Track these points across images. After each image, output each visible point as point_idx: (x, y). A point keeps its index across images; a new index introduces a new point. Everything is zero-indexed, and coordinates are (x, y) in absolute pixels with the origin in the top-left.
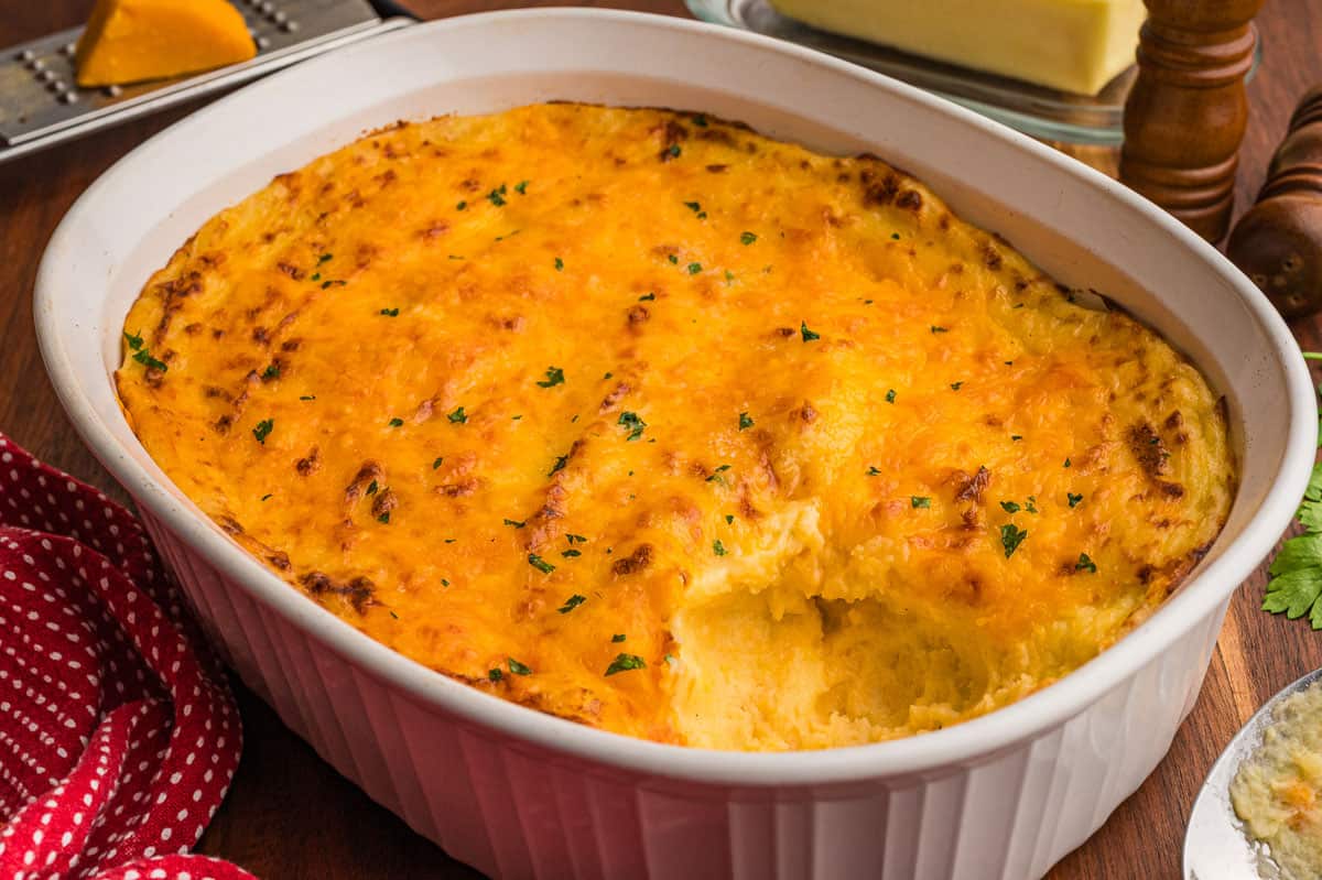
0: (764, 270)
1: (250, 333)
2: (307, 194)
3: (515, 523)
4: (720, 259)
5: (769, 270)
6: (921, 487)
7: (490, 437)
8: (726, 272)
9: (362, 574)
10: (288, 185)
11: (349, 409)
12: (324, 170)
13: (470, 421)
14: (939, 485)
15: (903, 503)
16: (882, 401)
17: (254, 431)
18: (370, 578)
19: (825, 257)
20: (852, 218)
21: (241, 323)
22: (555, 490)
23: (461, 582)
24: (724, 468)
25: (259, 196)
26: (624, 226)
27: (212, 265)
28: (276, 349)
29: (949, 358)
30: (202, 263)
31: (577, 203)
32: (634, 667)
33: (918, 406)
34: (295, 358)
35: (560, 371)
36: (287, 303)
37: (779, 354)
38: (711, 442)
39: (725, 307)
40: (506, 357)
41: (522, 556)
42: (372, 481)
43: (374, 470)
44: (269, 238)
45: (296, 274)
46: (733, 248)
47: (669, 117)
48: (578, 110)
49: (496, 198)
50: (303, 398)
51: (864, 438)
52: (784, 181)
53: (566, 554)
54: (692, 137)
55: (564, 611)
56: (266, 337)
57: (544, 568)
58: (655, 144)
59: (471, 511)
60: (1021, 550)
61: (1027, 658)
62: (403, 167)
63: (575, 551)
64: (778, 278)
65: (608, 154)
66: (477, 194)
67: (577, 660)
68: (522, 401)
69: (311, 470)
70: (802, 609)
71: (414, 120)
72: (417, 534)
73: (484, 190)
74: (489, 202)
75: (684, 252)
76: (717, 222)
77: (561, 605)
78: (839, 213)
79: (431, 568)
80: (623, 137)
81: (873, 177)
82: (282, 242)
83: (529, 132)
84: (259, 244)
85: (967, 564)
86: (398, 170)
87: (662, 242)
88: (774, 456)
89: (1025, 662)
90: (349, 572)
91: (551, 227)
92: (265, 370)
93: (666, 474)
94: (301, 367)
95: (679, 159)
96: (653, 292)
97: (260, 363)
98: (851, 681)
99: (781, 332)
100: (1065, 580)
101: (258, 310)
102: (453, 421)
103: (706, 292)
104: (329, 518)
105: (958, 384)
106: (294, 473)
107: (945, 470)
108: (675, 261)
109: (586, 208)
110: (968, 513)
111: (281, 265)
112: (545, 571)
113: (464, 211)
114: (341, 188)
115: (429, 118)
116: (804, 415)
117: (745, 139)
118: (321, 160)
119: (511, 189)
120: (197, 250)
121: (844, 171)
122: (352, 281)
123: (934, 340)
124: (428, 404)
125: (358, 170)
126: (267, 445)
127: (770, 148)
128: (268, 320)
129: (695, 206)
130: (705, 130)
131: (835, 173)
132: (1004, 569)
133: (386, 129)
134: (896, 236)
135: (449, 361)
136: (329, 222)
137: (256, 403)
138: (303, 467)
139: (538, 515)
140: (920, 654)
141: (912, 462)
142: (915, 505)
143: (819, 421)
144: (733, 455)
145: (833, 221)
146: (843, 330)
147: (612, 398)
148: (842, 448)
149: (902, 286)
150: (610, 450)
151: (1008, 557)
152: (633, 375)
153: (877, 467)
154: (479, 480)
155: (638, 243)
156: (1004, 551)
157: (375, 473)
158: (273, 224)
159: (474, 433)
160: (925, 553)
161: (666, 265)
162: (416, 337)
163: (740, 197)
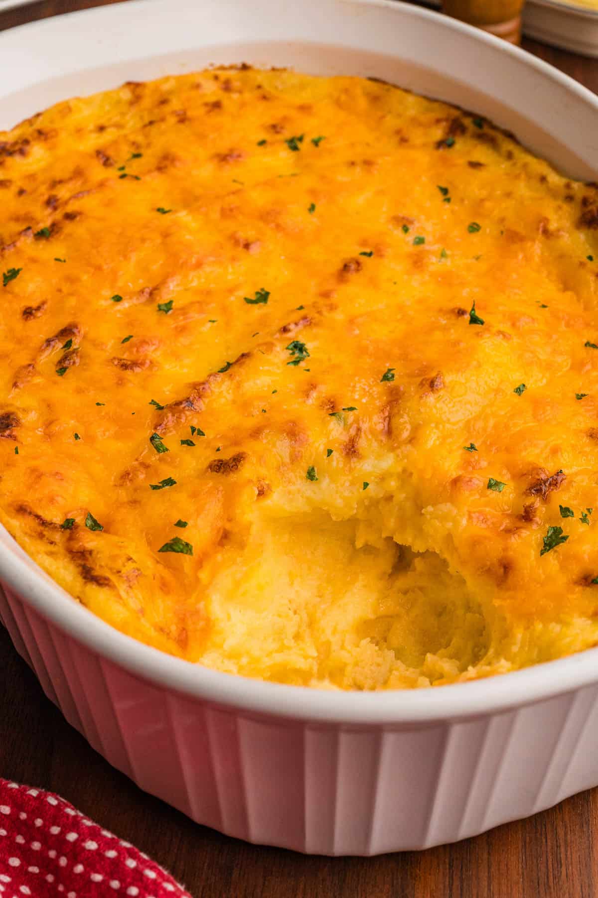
0: (474, 257)
1: (46, 197)
2: (147, 102)
3: (158, 405)
4: (443, 239)
5: (477, 258)
6: (505, 471)
7: (182, 330)
8: (444, 249)
9: (16, 411)
10: (133, 92)
11: (85, 277)
12: (166, 87)
13: (173, 313)
14: (519, 476)
15: (479, 481)
16: (510, 391)
17: (4, 274)
18: (20, 415)
19: (527, 259)
20: (562, 233)
21: (43, 189)
22: (201, 387)
23: (91, 439)
24: (351, 409)
25: (106, 95)
26: (380, 193)
27: (43, 138)
28: (58, 215)
29: (588, 371)
30: (36, 135)
31: (353, 164)
32: (182, 552)
33: (538, 404)
34: (69, 228)
35: (267, 294)
36: (85, 182)
37: (445, 329)
38: (352, 384)
39: (427, 278)
40: (230, 270)
41: (148, 433)
42: (69, 339)
43: (75, 331)
44: (102, 129)
45: (107, 162)
46: (458, 233)
47: (456, 113)
48: (388, 90)
49: (293, 144)
50: (57, 260)
51: (477, 418)
52: (523, 189)
53: (183, 442)
54: (468, 134)
55: (155, 488)
56: (55, 204)
57: (159, 448)
58: (438, 133)
59: (130, 385)
60: (556, 551)
61: (519, 645)
62: (230, 101)
63: (191, 442)
64: (483, 266)
65: (398, 132)
66: (279, 137)
67: (142, 531)
68: (224, 310)
69: (32, 317)
70: (380, 545)
71: (257, 66)
72: (79, 391)
73: (287, 134)
74: (286, 145)
75: (417, 224)
76: (456, 208)
77: (155, 482)
78: (553, 226)
79: (72, 422)
80: (414, 121)
81: (591, 204)
82: (110, 135)
83: (343, 98)
84: (91, 132)
85: (505, 549)
86: (226, 102)
87: (403, 213)
88: (396, 410)
89: (515, 649)
90: (7, 406)
91: (323, 178)
92: (39, 230)
93: (300, 400)
94: (70, 235)
95: (451, 150)
96: (374, 251)
97: (38, 223)
98: (398, 616)
99: (456, 311)
100: (578, 589)
101: (61, 182)
102: (160, 310)
103: (417, 262)
104: (23, 359)
105: (583, 395)
106: (19, 316)
107: (530, 464)
108: (406, 230)
109: (358, 170)
110: (530, 507)
111: (99, 153)
112: (158, 450)
113: (262, 147)
114: (176, 104)
115: (269, 67)
116: (432, 384)
117: (508, 146)
118: (167, 79)
119: (307, 140)
120: (38, 124)
121: (572, 193)
122: (148, 178)
123: (583, 353)
124: (148, 290)
125: (193, 93)
126: (8, 288)
127: (523, 158)
128: (63, 193)
129: (445, 191)
130: (479, 131)
131: (564, 192)
132: (534, 563)
133: (232, 67)
134: (590, 258)
135: (181, 261)
136: (154, 130)
137: (18, 252)
138: (28, 313)
139: (178, 404)
140: (460, 612)
141: (508, 450)
142: (490, 486)
143: (442, 393)
144: (364, 401)
145: (546, 232)
146: (509, 324)
147: (292, 327)
148: (452, 420)
149: (579, 300)
150: (266, 368)
151: (542, 554)
152: (319, 313)
153: (476, 445)
154: (151, 362)
155: (384, 209)
156: (542, 547)
157: (74, 333)
158: (110, 119)
159: (170, 322)
160: (479, 529)
161: (398, 233)
162: (166, 235)
163: (484, 193)
